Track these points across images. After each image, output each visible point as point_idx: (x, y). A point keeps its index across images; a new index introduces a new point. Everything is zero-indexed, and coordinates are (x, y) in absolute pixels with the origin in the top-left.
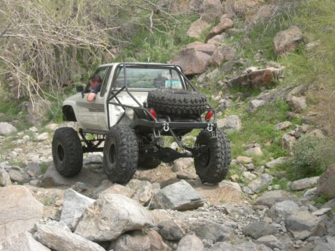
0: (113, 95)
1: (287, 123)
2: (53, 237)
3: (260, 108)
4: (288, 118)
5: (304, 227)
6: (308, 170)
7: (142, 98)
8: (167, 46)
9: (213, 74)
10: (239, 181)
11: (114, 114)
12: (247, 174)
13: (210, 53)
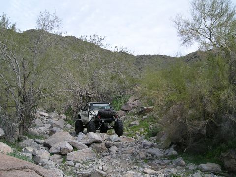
0: (90, 112)
1: (152, 123)
2: (73, 142)
3: (145, 118)
4: (153, 121)
5: (148, 146)
6: (155, 134)
7: (97, 113)
8: (121, 103)
9: (134, 110)
10: (135, 138)
11: (90, 117)
12: (137, 136)
13: (134, 104)
